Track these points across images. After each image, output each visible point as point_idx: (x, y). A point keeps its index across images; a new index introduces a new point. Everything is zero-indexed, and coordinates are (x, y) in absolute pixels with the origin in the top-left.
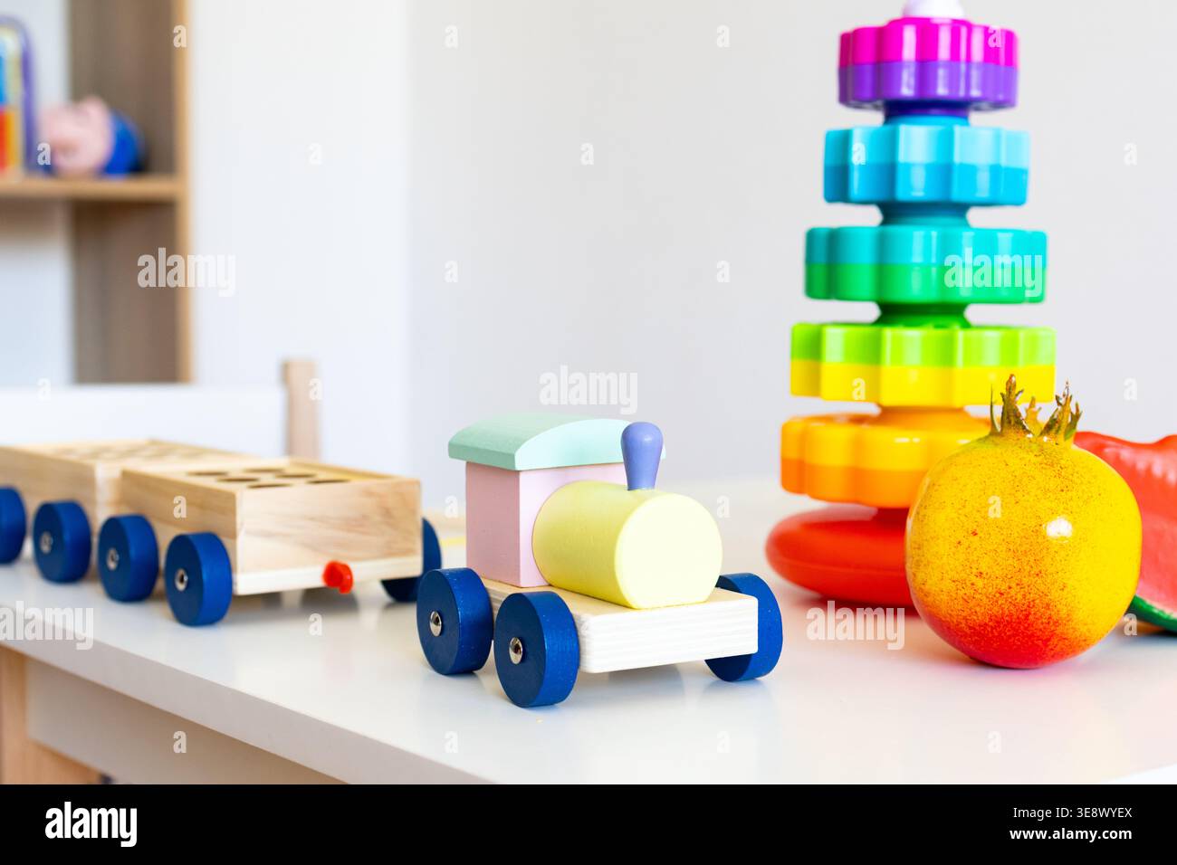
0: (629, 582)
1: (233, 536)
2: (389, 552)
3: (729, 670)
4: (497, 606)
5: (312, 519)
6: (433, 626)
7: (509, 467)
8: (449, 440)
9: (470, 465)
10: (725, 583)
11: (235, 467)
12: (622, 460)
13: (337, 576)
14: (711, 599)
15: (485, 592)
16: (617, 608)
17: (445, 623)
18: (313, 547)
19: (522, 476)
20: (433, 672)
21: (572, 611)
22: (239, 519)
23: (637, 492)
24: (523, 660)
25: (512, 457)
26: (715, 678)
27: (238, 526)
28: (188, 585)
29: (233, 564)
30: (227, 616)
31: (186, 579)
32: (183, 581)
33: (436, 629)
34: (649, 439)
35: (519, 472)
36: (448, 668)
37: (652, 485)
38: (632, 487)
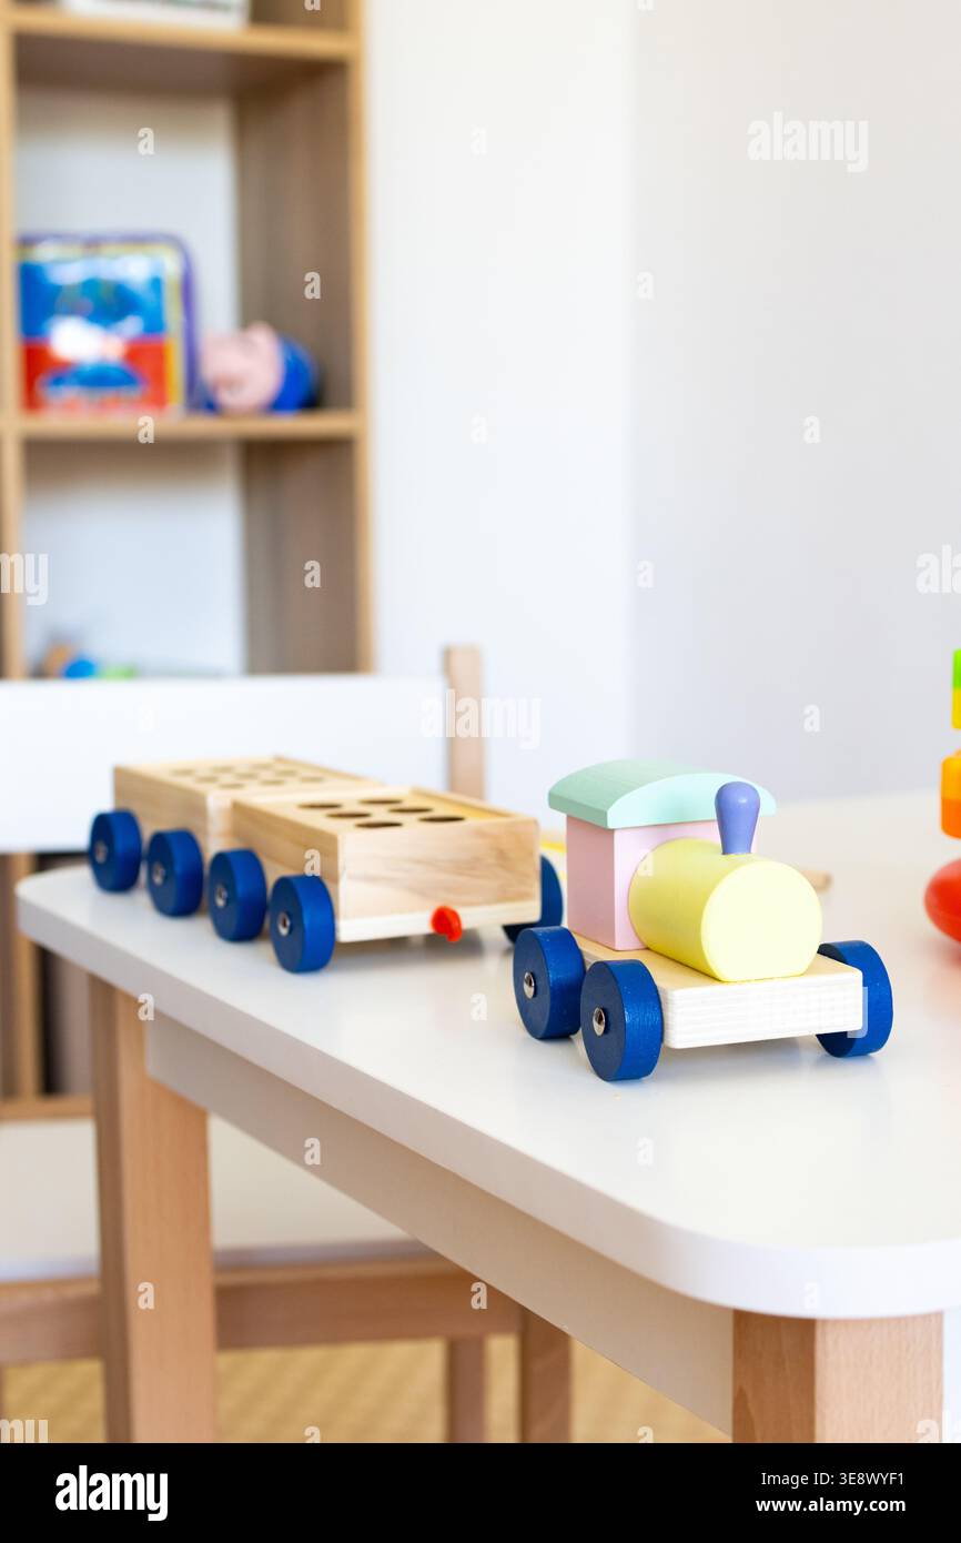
0: (716, 948)
1: (336, 880)
2: (504, 897)
3: (837, 1045)
4: (588, 967)
5: (419, 862)
6: (526, 987)
7: (599, 824)
9: (570, 819)
10: (827, 951)
11: (349, 798)
12: (715, 817)
13: (445, 922)
14: (810, 971)
15: (579, 953)
16: (707, 980)
17: (539, 983)
18: (421, 892)
19: (616, 835)
20: (527, 1035)
21: (657, 982)
22: (341, 862)
23: (732, 856)
24: (606, 1031)
25: (604, 815)
26: (825, 1053)
27: (340, 870)
28: (291, 930)
29: (336, 911)
30: (333, 962)
31: (288, 923)
32: (285, 925)
33: (529, 991)
34: (743, 801)
35: (613, 831)
36: (541, 1033)
37: (748, 850)
38: (726, 851)
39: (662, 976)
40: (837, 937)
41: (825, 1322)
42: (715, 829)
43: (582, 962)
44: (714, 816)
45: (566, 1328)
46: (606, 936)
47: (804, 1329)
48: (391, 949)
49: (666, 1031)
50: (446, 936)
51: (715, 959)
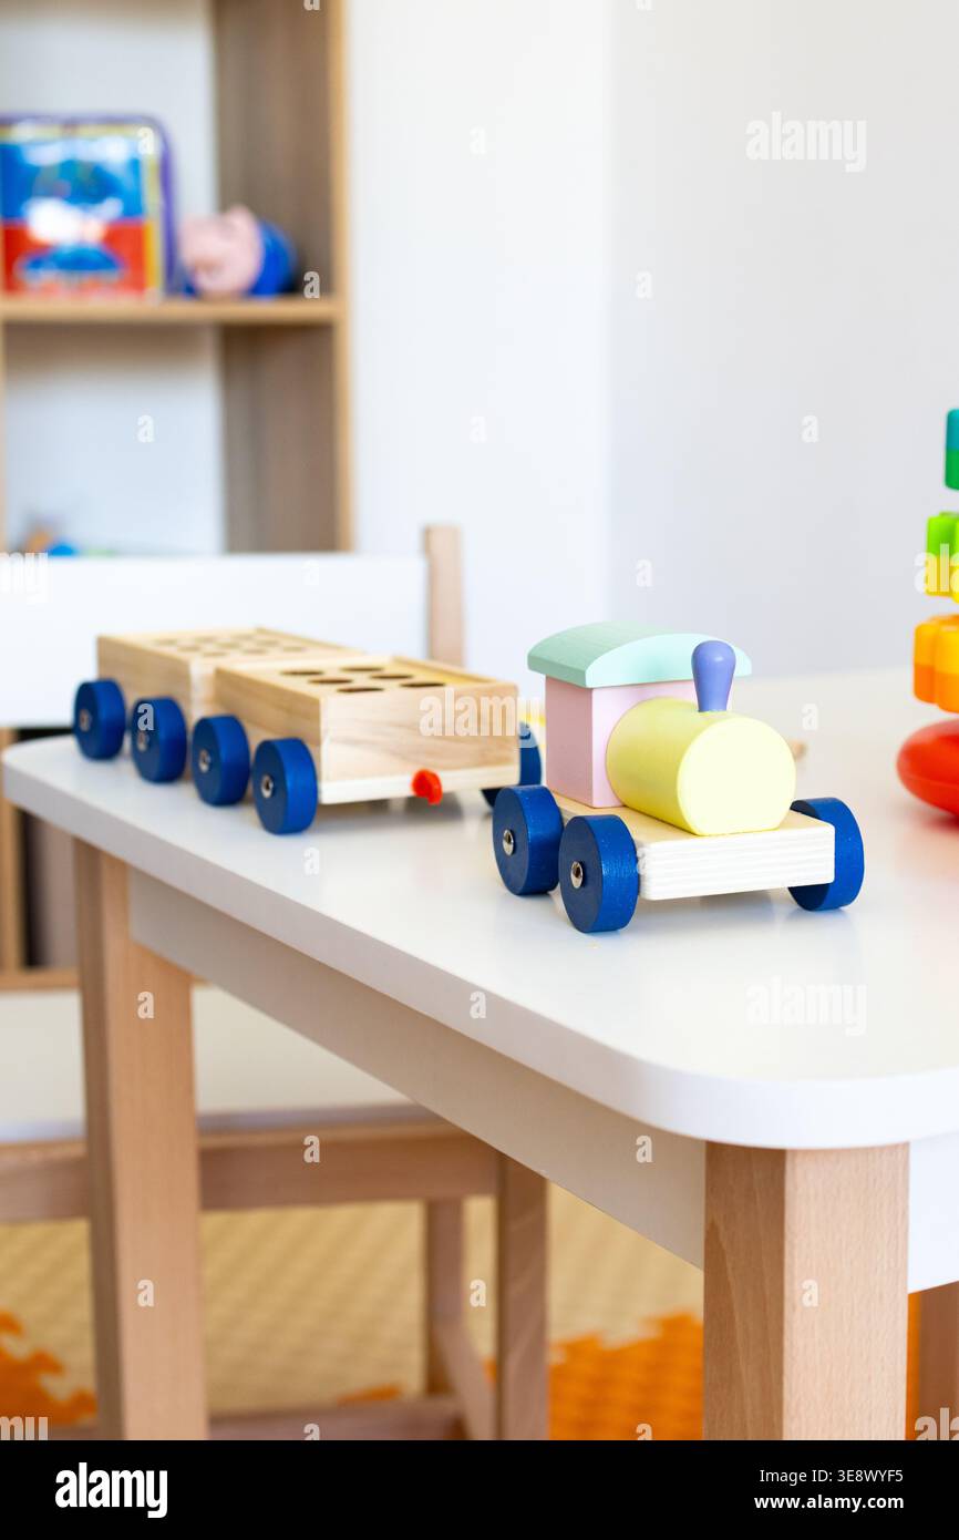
0: (691, 806)
1: (318, 743)
2: (484, 761)
3: (810, 898)
5: (400, 726)
6: (505, 844)
7: (580, 685)
8: (528, 651)
9: (550, 681)
10: (800, 807)
11: (331, 665)
12: (692, 677)
13: (425, 786)
14: (783, 825)
15: (558, 810)
16: (683, 834)
17: (517, 841)
18: (399, 754)
19: (595, 694)
20: (506, 891)
21: (634, 836)
22: (323, 727)
23: (708, 713)
24: (583, 884)
25: (582, 674)
26: (798, 907)
27: (322, 734)
28: (274, 792)
29: (318, 772)
30: (314, 824)
31: (271, 785)
32: (267, 787)
33: (508, 848)
34: (719, 659)
35: (592, 689)
36: (520, 889)
37: (724, 706)
38: (702, 708)
39: (637, 830)
40: (809, 794)
41: (795, 1152)
42: (692, 689)
43: (561, 819)
44: (690, 676)
45: (543, 1173)
46: (584, 792)
47: (775, 1159)
48: (373, 811)
49: (642, 883)
50: (426, 799)
51: (691, 812)
